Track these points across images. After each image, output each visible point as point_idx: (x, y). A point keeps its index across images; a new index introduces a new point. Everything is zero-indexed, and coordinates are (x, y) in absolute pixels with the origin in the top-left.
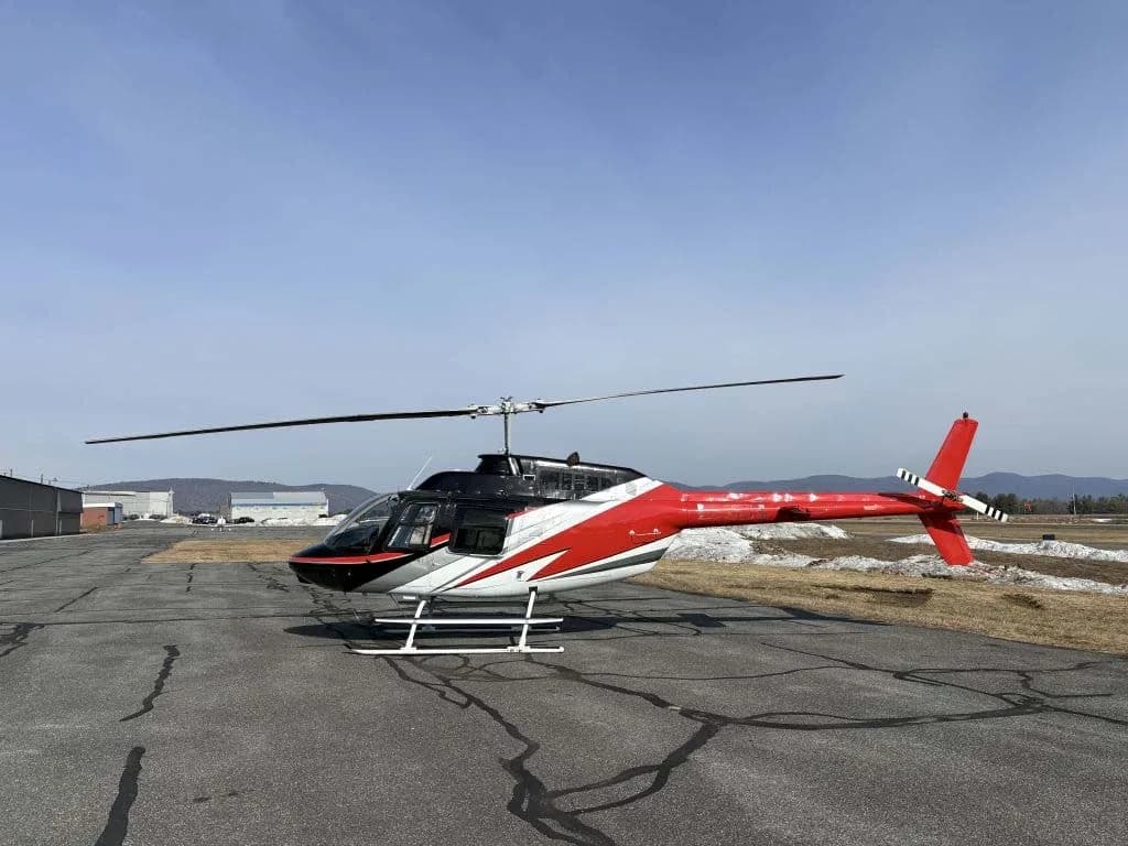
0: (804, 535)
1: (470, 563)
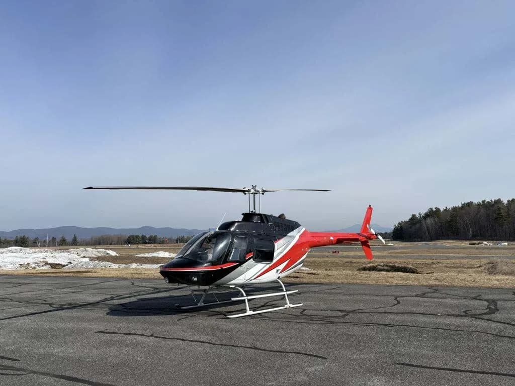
0: (99, 255)
1: (261, 266)
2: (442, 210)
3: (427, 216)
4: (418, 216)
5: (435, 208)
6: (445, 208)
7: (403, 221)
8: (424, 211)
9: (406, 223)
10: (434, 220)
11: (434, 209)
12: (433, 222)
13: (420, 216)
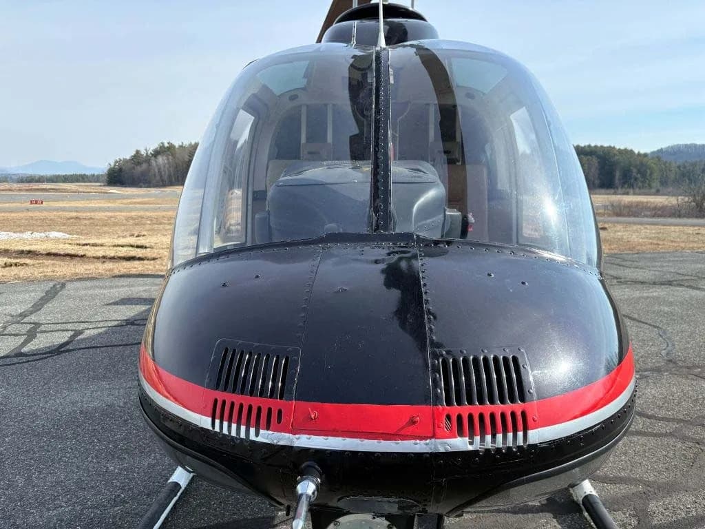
2: (177, 146)
3: (157, 153)
4: (143, 152)
5: (168, 143)
6: (181, 144)
7: (122, 158)
8: (152, 147)
9: (126, 161)
10: (168, 159)
11: (166, 145)
12: (166, 161)
13: (147, 153)
